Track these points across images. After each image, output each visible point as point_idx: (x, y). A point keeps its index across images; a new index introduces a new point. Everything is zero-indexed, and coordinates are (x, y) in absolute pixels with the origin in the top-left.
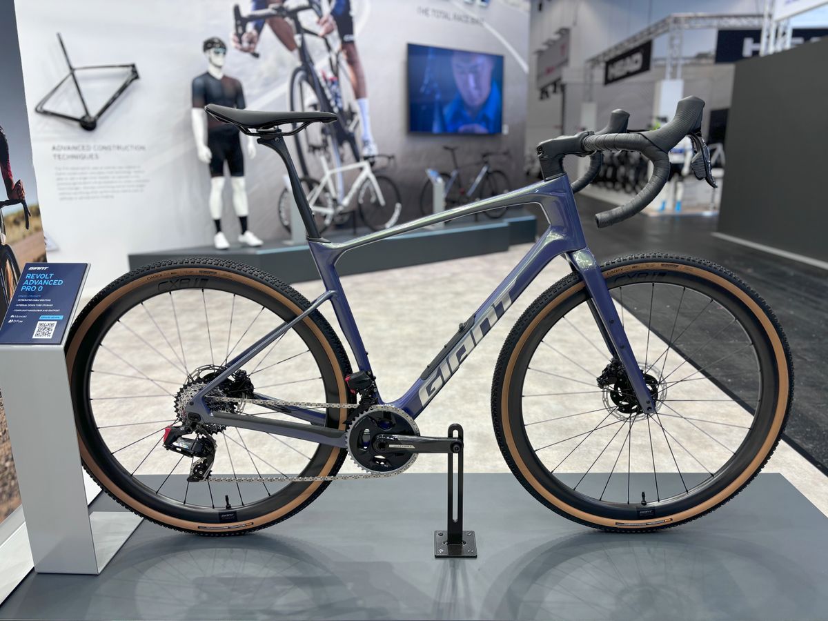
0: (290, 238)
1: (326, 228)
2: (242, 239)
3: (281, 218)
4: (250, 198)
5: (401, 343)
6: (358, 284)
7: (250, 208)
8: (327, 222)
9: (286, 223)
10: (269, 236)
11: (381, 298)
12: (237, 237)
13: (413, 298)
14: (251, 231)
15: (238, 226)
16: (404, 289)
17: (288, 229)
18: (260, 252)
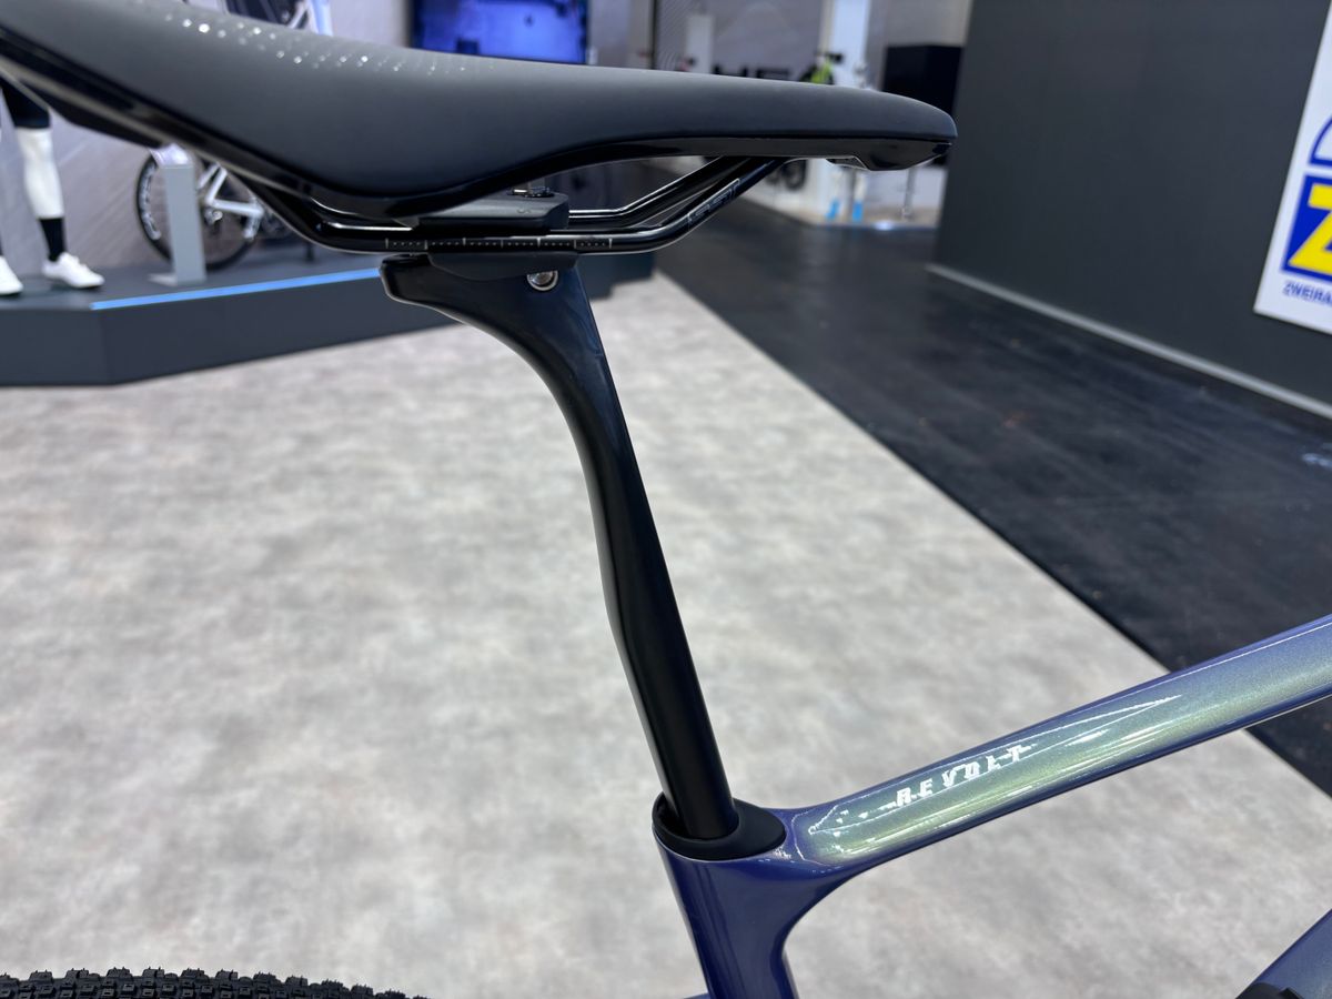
0: (168, 270)
1: (247, 246)
2: (50, 269)
3: (143, 223)
4: (63, 174)
5: (464, 539)
6: (326, 374)
7: (67, 199)
8: (250, 233)
9: (156, 235)
10: (114, 260)
11: (387, 412)
12: (40, 265)
13: (458, 411)
14: (73, 254)
15: (38, 238)
16: (431, 388)
17: (162, 249)
18: (99, 305)
